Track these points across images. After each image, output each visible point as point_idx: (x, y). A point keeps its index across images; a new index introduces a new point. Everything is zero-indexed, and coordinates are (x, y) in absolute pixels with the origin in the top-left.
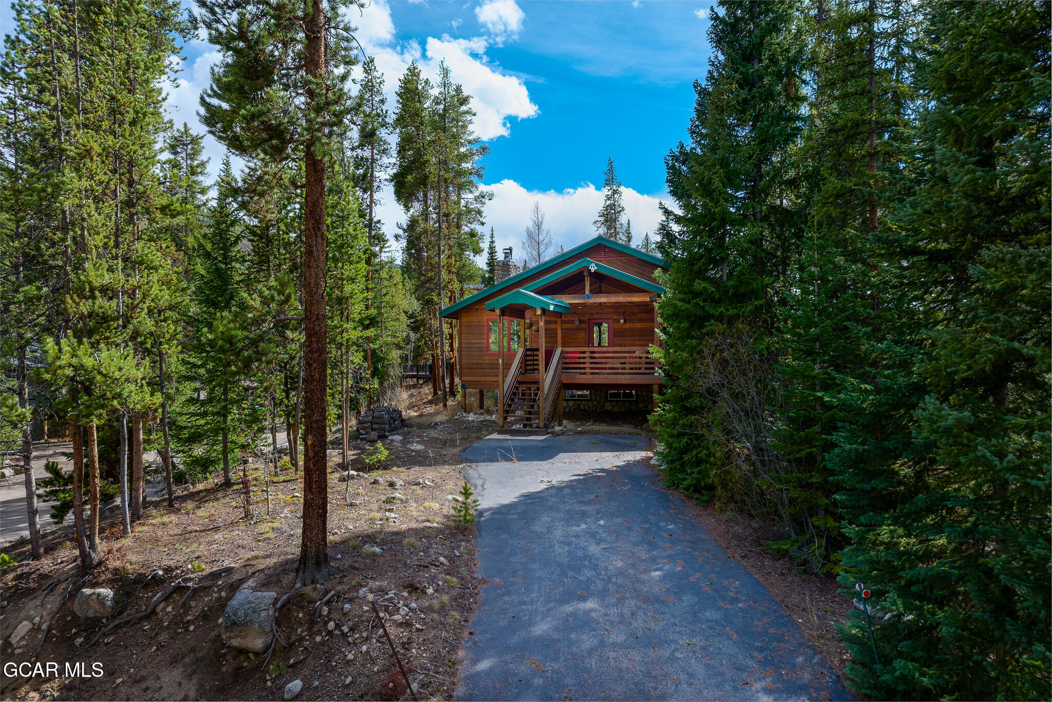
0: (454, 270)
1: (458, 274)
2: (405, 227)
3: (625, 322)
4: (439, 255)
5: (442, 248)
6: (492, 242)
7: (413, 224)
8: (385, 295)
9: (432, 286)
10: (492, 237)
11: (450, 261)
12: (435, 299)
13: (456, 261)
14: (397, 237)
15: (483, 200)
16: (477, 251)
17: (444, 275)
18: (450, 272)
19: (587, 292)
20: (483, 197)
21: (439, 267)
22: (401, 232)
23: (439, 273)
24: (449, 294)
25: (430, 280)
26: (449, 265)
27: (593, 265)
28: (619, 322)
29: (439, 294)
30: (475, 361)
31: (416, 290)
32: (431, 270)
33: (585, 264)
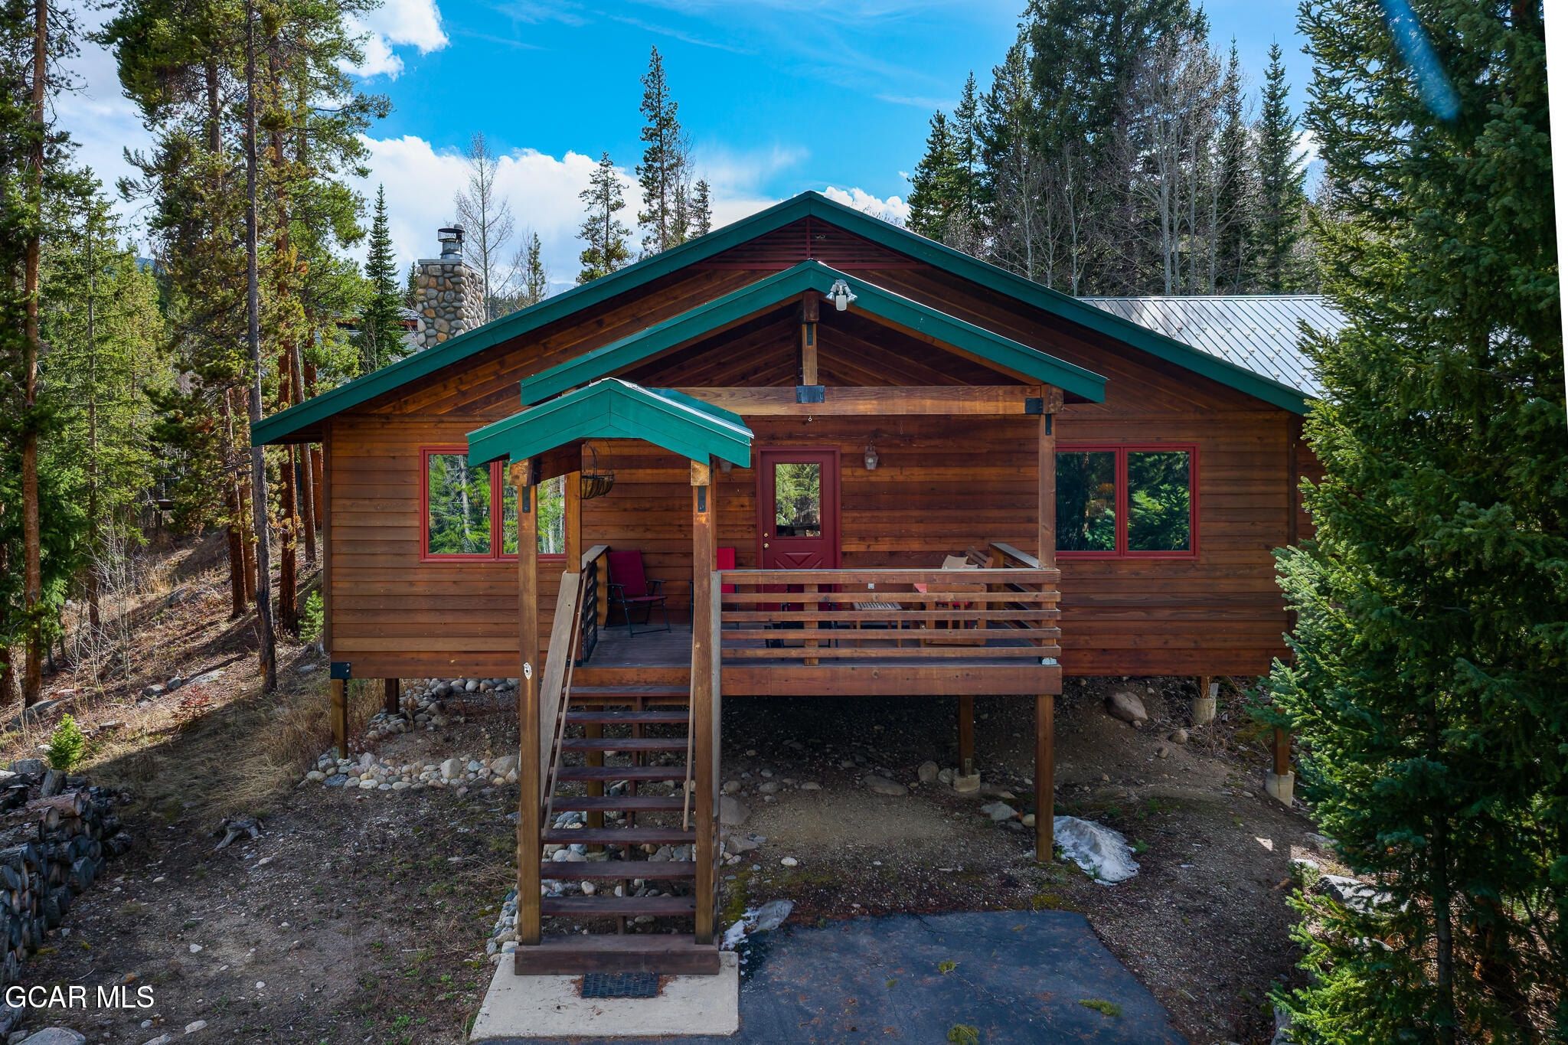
0: (294, 282)
1: (306, 295)
2: (150, 161)
3: (879, 465)
4: (249, 238)
5: (259, 219)
6: (380, 220)
7: (175, 153)
8: (103, 340)
9: (228, 328)
10: (380, 207)
11: (283, 256)
12: (237, 367)
13: (300, 258)
14: (125, 187)
15: (365, 117)
16: (350, 238)
17: (264, 293)
18: (282, 288)
19: (809, 379)
20: (363, 108)
21: (248, 273)
22: (137, 174)
23: (250, 288)
24: (281, 352)
25: (222, 310)
26: (281, 270)
27: (840, 285)
28: (863, 465)
29: (251, 354)
30: (380, 588)
31: (178, 339)
32: (225, 282)
33: (811, 281)
